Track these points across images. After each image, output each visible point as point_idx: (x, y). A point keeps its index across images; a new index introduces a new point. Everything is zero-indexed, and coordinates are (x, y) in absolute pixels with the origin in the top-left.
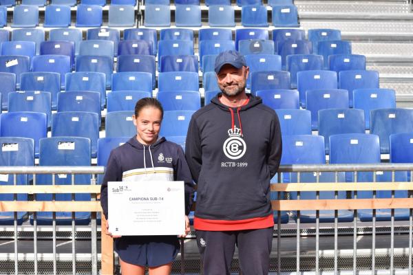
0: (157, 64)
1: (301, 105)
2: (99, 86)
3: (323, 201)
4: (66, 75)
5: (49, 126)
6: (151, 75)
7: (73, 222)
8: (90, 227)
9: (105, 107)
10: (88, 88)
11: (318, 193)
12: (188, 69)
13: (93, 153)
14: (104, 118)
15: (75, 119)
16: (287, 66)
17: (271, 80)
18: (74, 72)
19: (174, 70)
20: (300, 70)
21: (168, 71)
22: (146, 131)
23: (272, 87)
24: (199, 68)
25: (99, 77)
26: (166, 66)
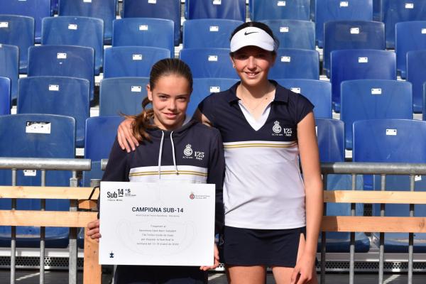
0: (183, 6)
1: (399, 73)
2: (93, 38)
3: (420, 219)
4: (43, 20)
5: (13, 98)
6: (172, 23)
7: (42, 243)
8: (68, 251)
9: (101, 70)
10: (76, 41)
11: (412, 206)
12: (230, 16)
13: (79, 139)
14: (98, 87)
15: (54, 88)
16: (381, 14)
17: (355, 35)
18: (56, 16)
19: (209, 16)
20: (401, 19)
21: (199, 18)
22: (166, 111)
23: (356, 46)
24: (247, 14)
25: (93, 24)
26: (196, 11)
